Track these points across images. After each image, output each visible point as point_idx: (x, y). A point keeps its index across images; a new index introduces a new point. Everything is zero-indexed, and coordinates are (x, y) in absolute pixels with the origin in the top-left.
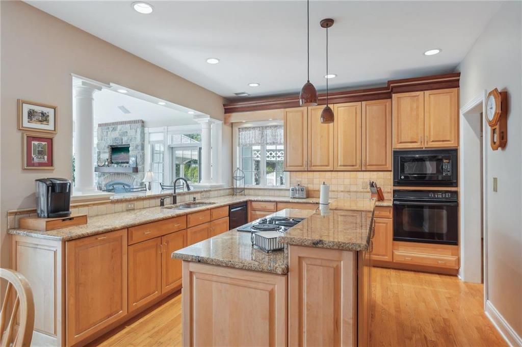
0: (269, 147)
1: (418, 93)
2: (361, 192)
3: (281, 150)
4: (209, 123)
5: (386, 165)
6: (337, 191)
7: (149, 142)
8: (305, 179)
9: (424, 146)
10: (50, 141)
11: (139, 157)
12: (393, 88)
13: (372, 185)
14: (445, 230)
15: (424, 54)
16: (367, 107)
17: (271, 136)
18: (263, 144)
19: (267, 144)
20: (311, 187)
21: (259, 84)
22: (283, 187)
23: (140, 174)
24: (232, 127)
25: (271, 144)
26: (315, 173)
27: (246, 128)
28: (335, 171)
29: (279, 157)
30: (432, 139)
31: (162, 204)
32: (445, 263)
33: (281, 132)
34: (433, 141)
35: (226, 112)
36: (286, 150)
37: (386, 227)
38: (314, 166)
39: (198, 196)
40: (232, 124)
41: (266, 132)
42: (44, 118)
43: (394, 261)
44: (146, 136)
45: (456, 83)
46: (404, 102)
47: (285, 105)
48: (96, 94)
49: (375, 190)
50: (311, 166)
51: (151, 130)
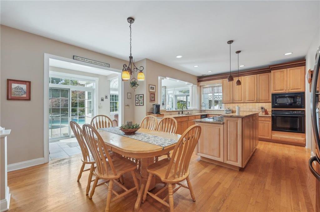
0: (215, 94)
1: (284, 70)
3: (220, 95)
4: (192, 86)
5: (269, 100)
7: (168, 94)
8: (231, 106)
9: (287, 92)
10: (154, 94)
11: (164, 99)
12: (271, 68)
13: (262, 108)
14: (298, 127)
15: (284, 55)
16: (260, 77)
17: (216, 90)
18: (213, 92)
19: (215, 93)
20: (234, 109)
22: (222, 109)
23: (164, 106)
24: (200, 87)
25: (216, 93)
26: (236, 104)
27: (206, 87)
28: (245, 103)
29: (220, 98)
30: (291, 89)
31: (179, 113)
32: (298, 141)
33: (221, 88)
34: (292, 89)
35: (198, 82)
36: (223, 95)
37: (268, 125)
38: (235, 101)
39: (189, 112)
40: (200, 86)
41: (214, 88)
42: (153, 89)
43: (272, 139)
44: (167, 92)
45: (304, 64)
46: (277, 74)
47: (222, 78)
48: (163, 81)
49: (263, 110)
51: (168, 89)
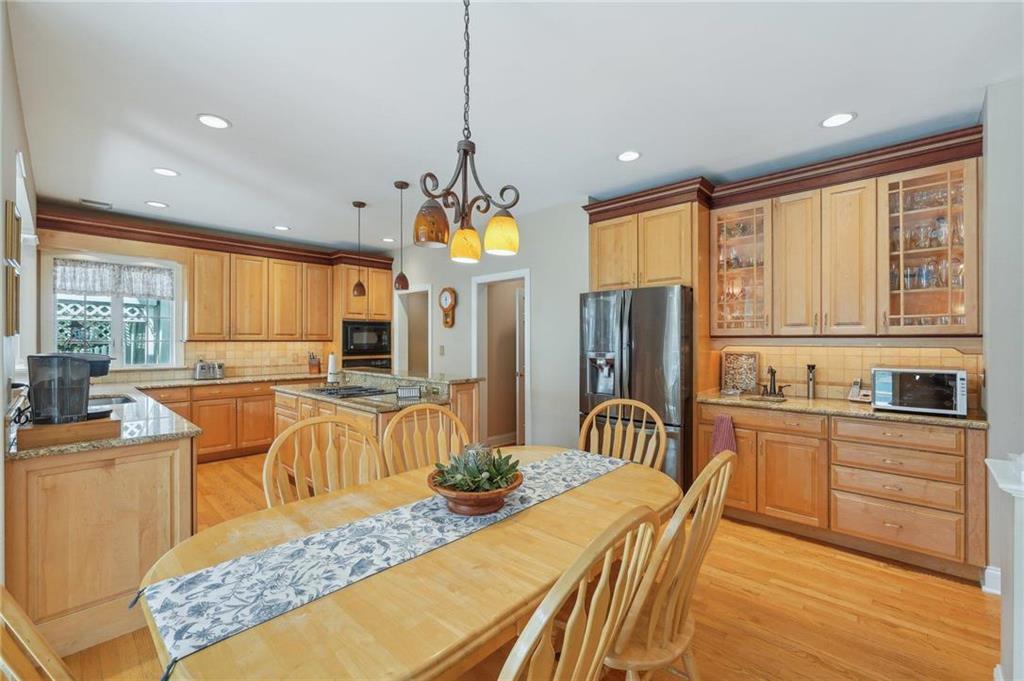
2: (291, 365)
5: (327, 334)
6: (261, 367)
9: (368, 318)
13: (312, 357)
21: (168, 206)
27: (76, 262)
34: (375, 314)
38: (240, 334)
41: (130, 274)
45: (390, 266)
50: (236, 334)
